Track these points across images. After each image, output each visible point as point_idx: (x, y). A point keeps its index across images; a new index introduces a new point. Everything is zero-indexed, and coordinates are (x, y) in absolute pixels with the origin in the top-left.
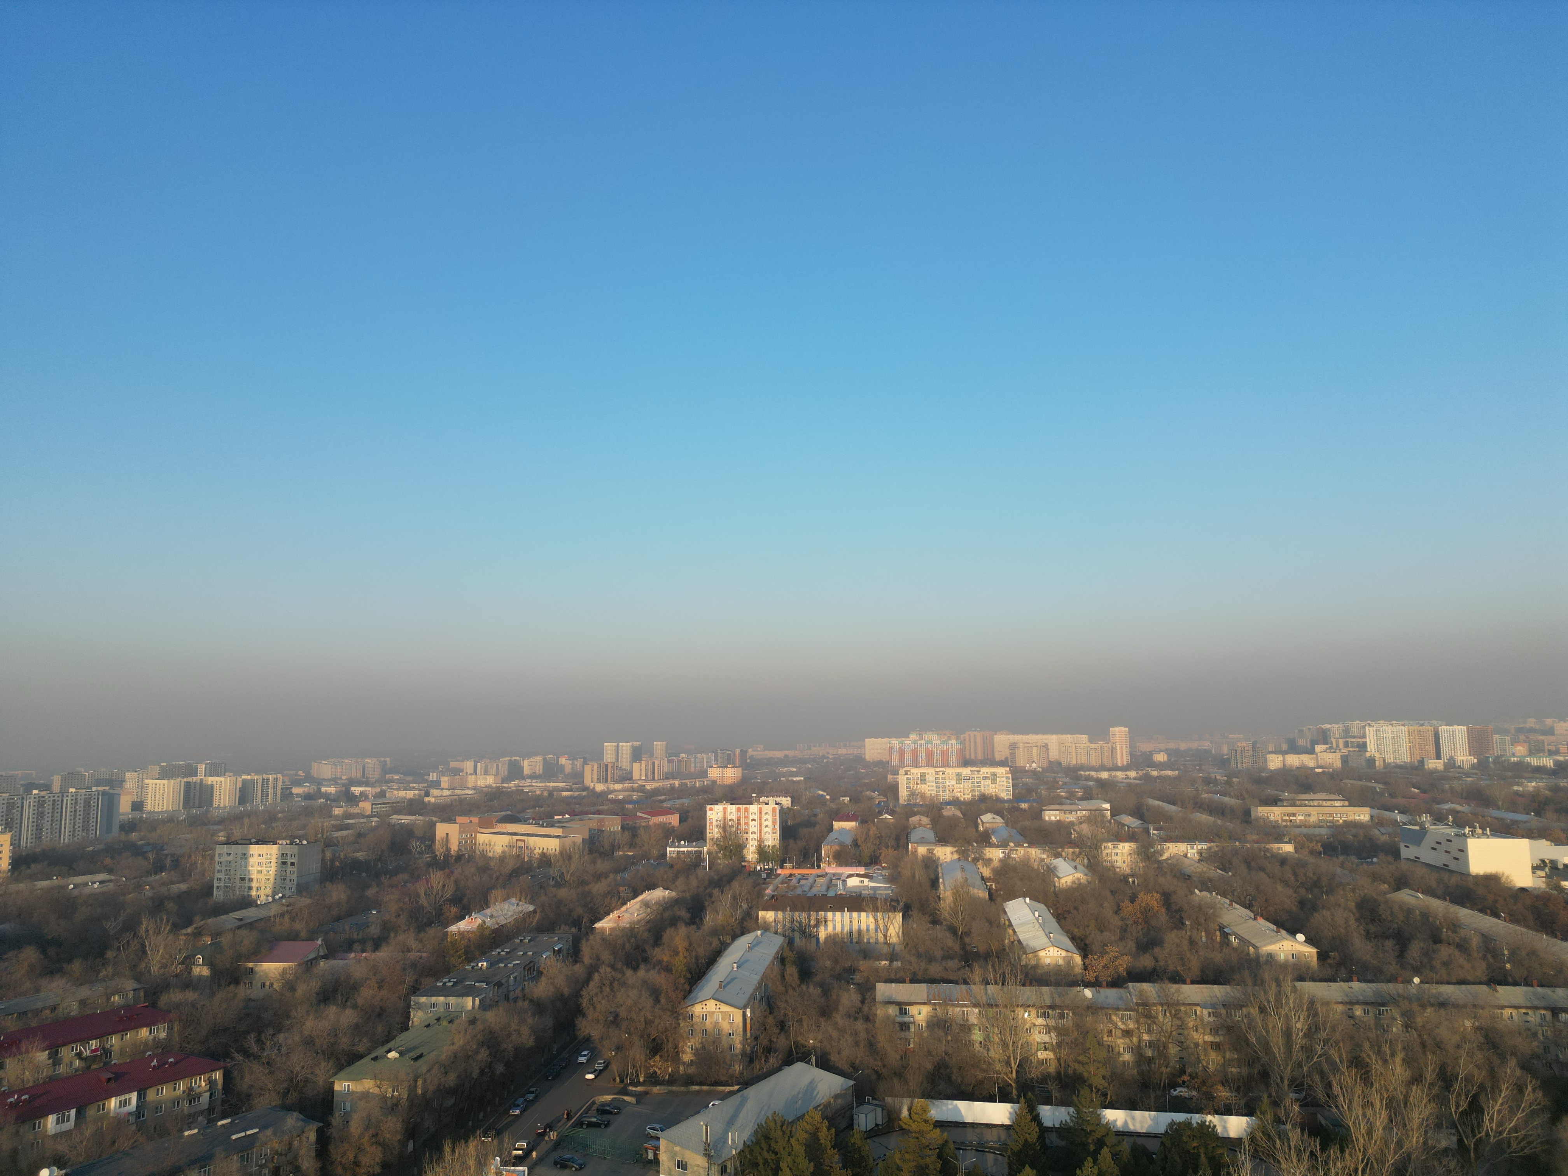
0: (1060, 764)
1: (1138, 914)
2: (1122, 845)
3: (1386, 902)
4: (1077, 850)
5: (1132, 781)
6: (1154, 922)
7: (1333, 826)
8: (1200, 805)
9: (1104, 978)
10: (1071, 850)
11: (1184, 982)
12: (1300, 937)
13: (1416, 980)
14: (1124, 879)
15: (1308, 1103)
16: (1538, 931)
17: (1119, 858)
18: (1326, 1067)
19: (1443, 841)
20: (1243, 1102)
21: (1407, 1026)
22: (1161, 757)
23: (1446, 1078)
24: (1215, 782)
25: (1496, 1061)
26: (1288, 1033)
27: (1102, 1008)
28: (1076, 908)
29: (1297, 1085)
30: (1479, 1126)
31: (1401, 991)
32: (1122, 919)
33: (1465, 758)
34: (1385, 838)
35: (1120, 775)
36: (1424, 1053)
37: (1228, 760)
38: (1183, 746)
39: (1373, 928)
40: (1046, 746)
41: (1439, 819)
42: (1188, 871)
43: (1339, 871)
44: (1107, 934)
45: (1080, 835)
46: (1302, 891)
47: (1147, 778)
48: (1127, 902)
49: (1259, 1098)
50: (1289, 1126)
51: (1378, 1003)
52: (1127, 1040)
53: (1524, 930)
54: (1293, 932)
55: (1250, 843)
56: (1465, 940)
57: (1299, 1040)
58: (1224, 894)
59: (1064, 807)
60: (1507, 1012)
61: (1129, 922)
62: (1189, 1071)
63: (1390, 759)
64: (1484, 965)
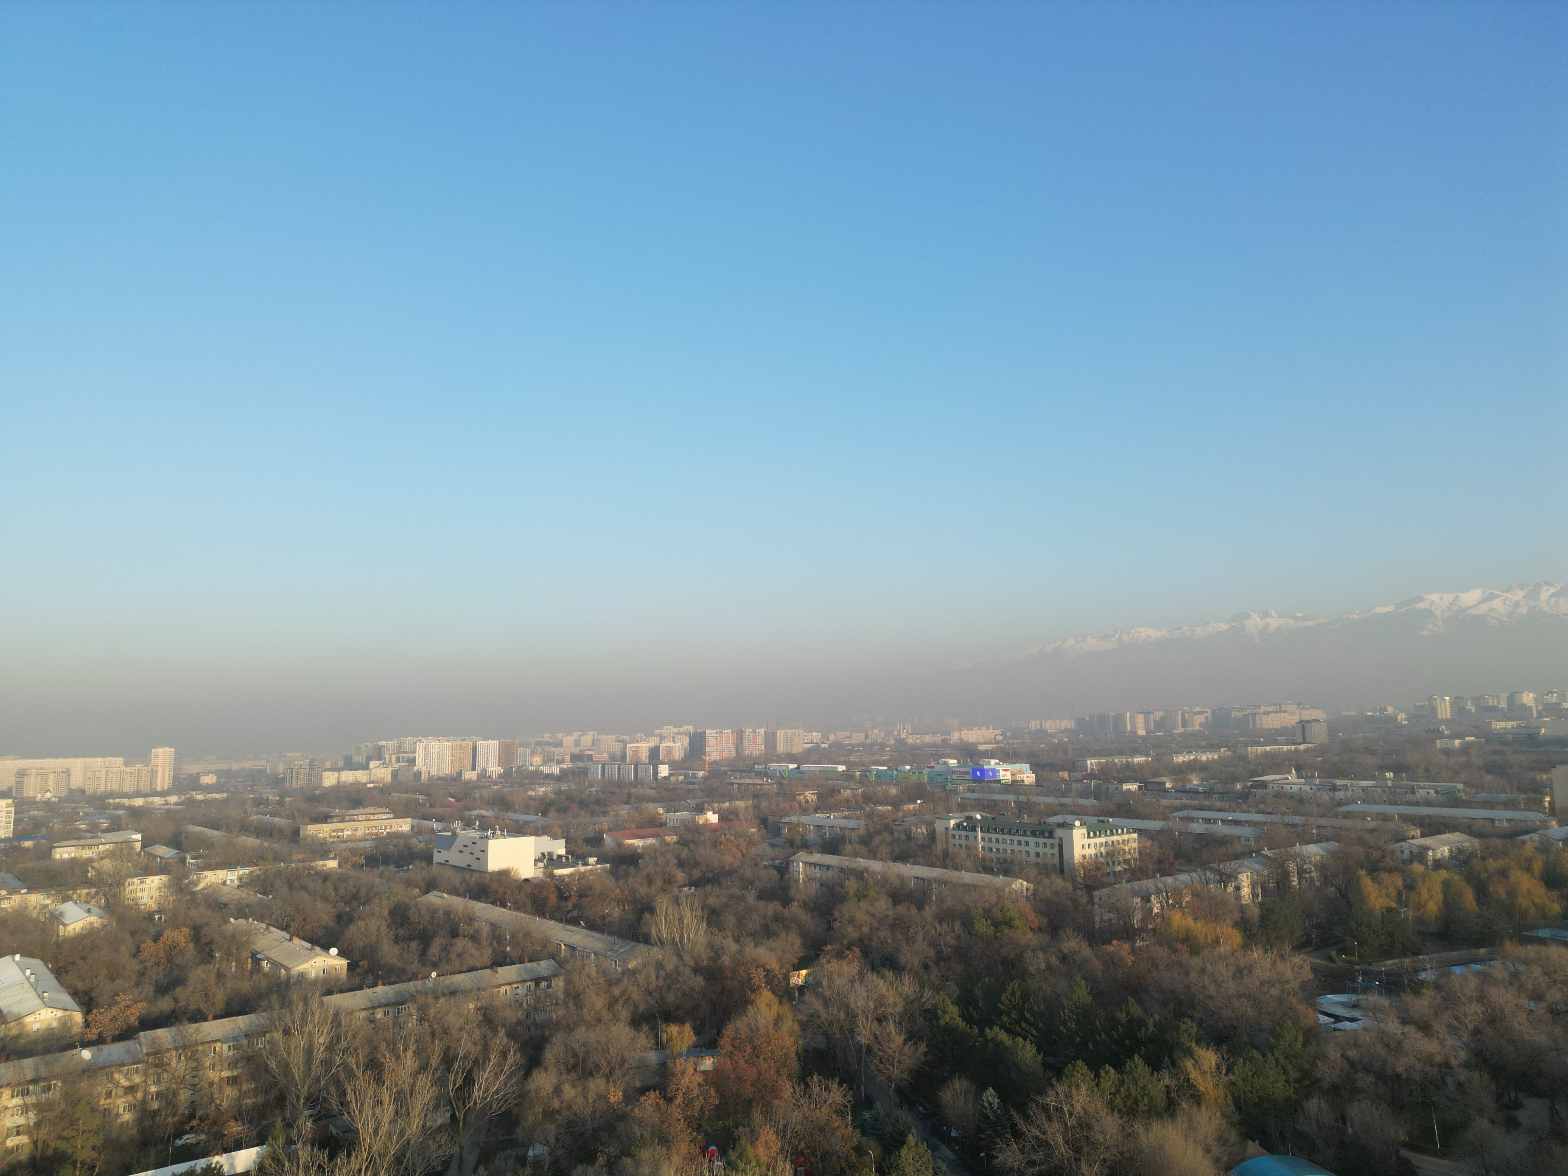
0: (83, 791)
1: (162, 954)
2: (150, 878)
3: (416, 905)
4: (94, 890)
5: (172, 807)
6: (178, 961)
7: (378, 838)
8: (246, 828)
9: (108, 1034)
10: (85, 891)
11: (206, 1019)
12: (334, 951)
13: (434, 975)
14: (150, 916)
15: (323, 1116)
16: (533, 914)
17: (145, 894)
18: (342, 1076)
19: (469, 844)
20: (255, 1133)
21: (421, 1020)
22: (209, 779)
23: (448, 1061)
24: (267, 802)
25: (489, 1034)
26: (309, 1052)
27: (102, 1068)
28: (84, 958)
29: (313, 1101)
30: (470, 1096)
31: (419, 988)
32: (141, 962)
33: (494, 769)
34: (421, 846)
35: (158, 801)
36: (433, 1042)
37: (283, 779)
38: (236, 766)
39: (401, 932)
40: (67, 772)
41: (468, 824)
42: (224, 900)
43: (377, 880)
44: (119, 982)
45: (99, 872)
46: (341, 905)
47: (191, 802)
48: (149, 942)
49: (273, 1124)
50: (300, 1145)
51: (398, 1003)
52: (130, 1098)
53: (523, 915)
54: (326, 948)
55: (296, 862)
56: (478, 931)
57: (319, 1054)
58: (261, 919)
59: (82, 842)
60: (502, 989)
61: (148, 964)
62: (199, 1113)
63: (434, 772)
64: (490, 951)
